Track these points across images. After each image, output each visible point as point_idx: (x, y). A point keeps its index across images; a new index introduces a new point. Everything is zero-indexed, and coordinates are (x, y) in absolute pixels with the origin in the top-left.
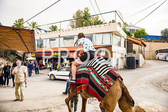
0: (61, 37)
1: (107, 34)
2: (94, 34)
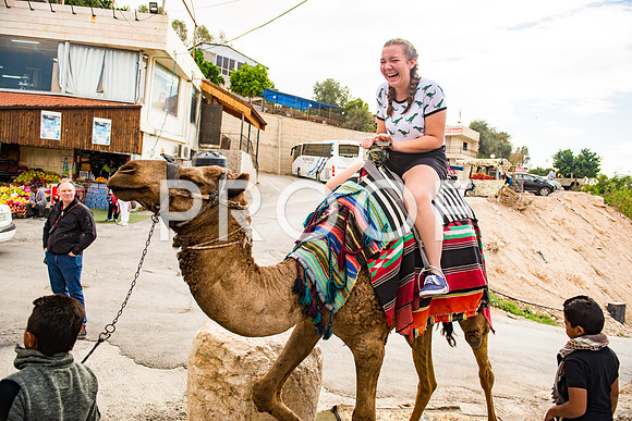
1: (122, 54)
2: (61, 45)
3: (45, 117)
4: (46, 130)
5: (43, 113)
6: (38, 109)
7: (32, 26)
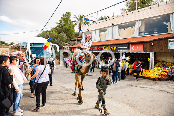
0: (115, 26)
2: (171, 15)
3: (170, 41)
4: (171, 46)
5: (169, 39)
6: (167, 38)
7: (160, 12)
